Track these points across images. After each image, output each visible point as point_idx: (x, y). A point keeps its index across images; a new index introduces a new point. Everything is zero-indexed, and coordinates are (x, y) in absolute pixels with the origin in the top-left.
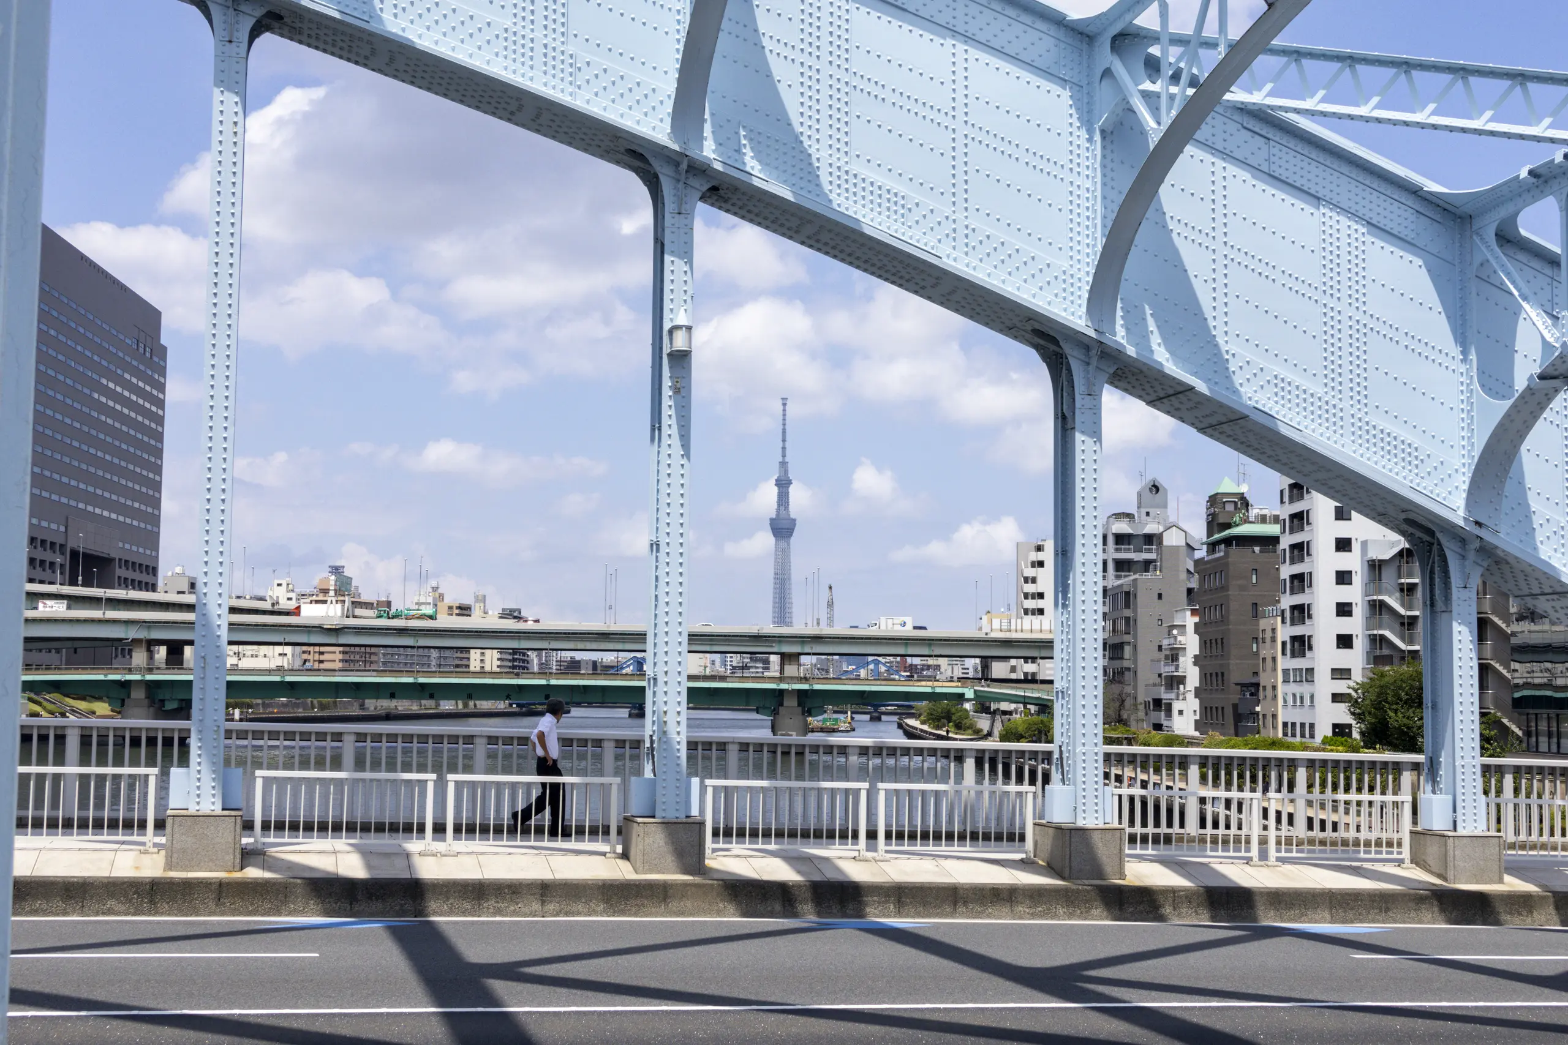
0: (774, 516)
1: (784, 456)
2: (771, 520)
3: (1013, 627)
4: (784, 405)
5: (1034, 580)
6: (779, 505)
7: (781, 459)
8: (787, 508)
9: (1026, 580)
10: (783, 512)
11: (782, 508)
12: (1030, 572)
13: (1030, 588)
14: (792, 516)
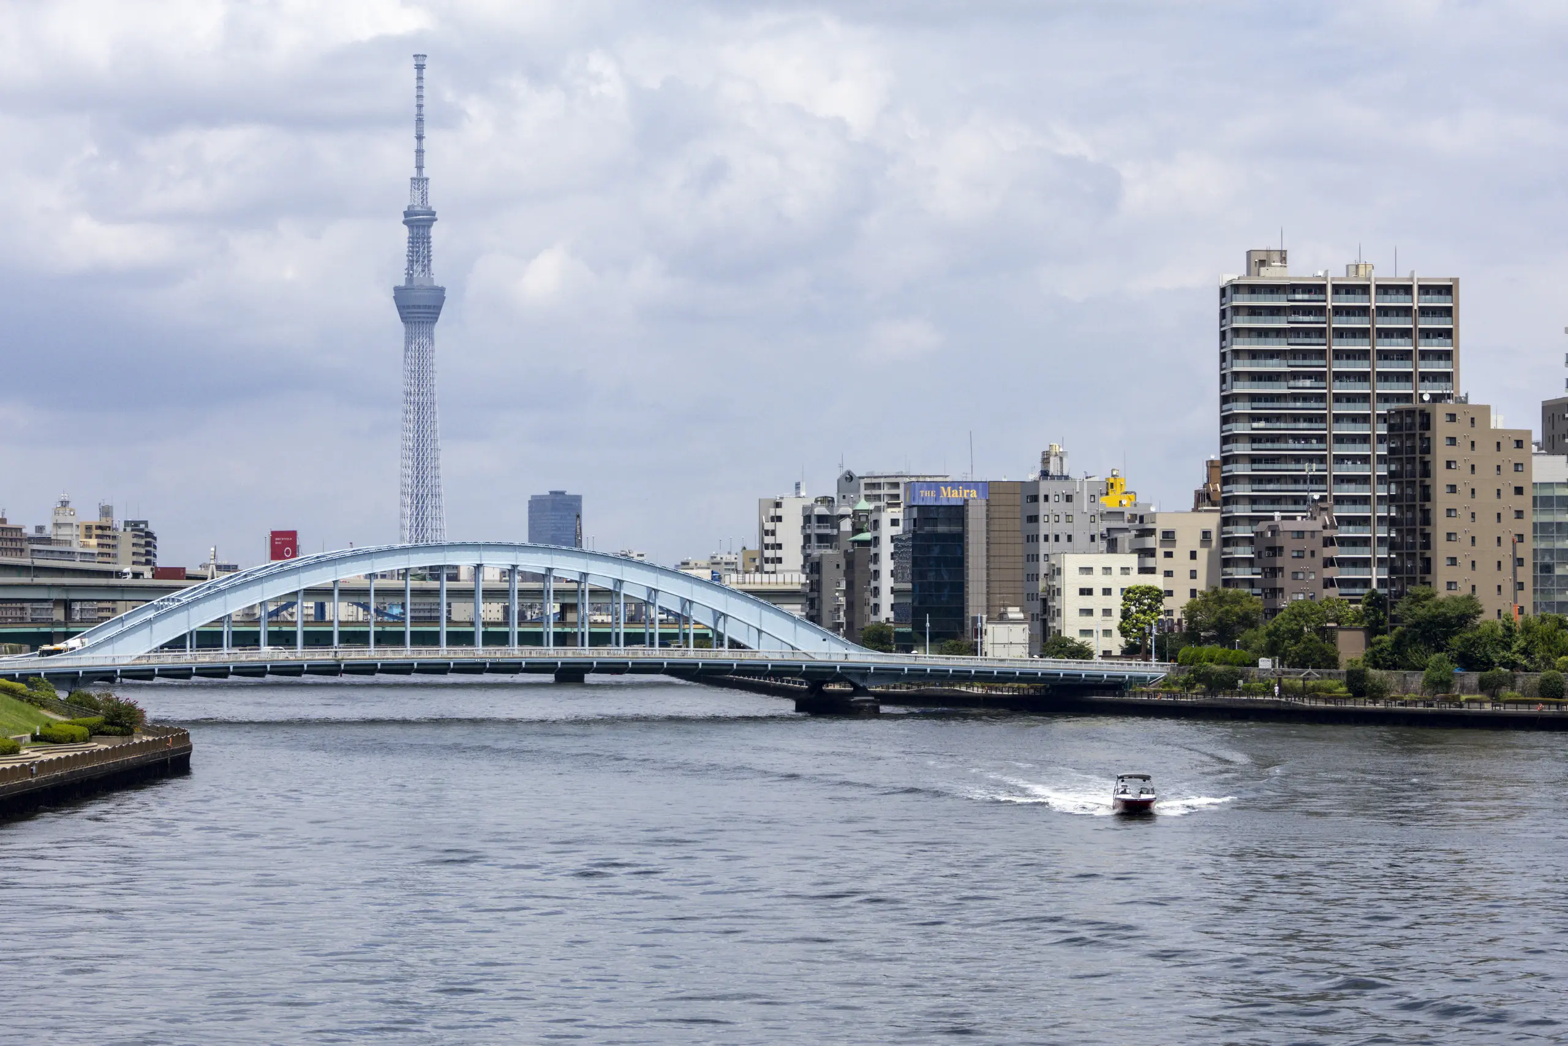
0: (402, 283)
1: (420, 167)
2: (397, 290)
3: (747, 580)
4: (420, 68)
5: (773, 533)
6: (411, 263)
7: (414, 174)
8: (426, 267)
9: (767, 533)
10: (418, 275)
11: (418, 268)
12: (769, 526)
13: (769, 540)
14: (438, 282)
